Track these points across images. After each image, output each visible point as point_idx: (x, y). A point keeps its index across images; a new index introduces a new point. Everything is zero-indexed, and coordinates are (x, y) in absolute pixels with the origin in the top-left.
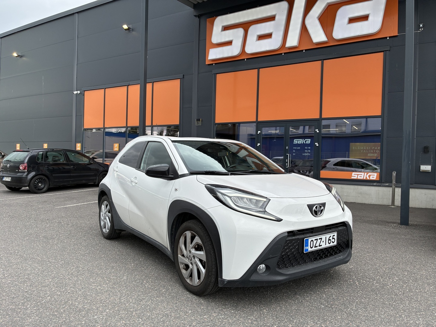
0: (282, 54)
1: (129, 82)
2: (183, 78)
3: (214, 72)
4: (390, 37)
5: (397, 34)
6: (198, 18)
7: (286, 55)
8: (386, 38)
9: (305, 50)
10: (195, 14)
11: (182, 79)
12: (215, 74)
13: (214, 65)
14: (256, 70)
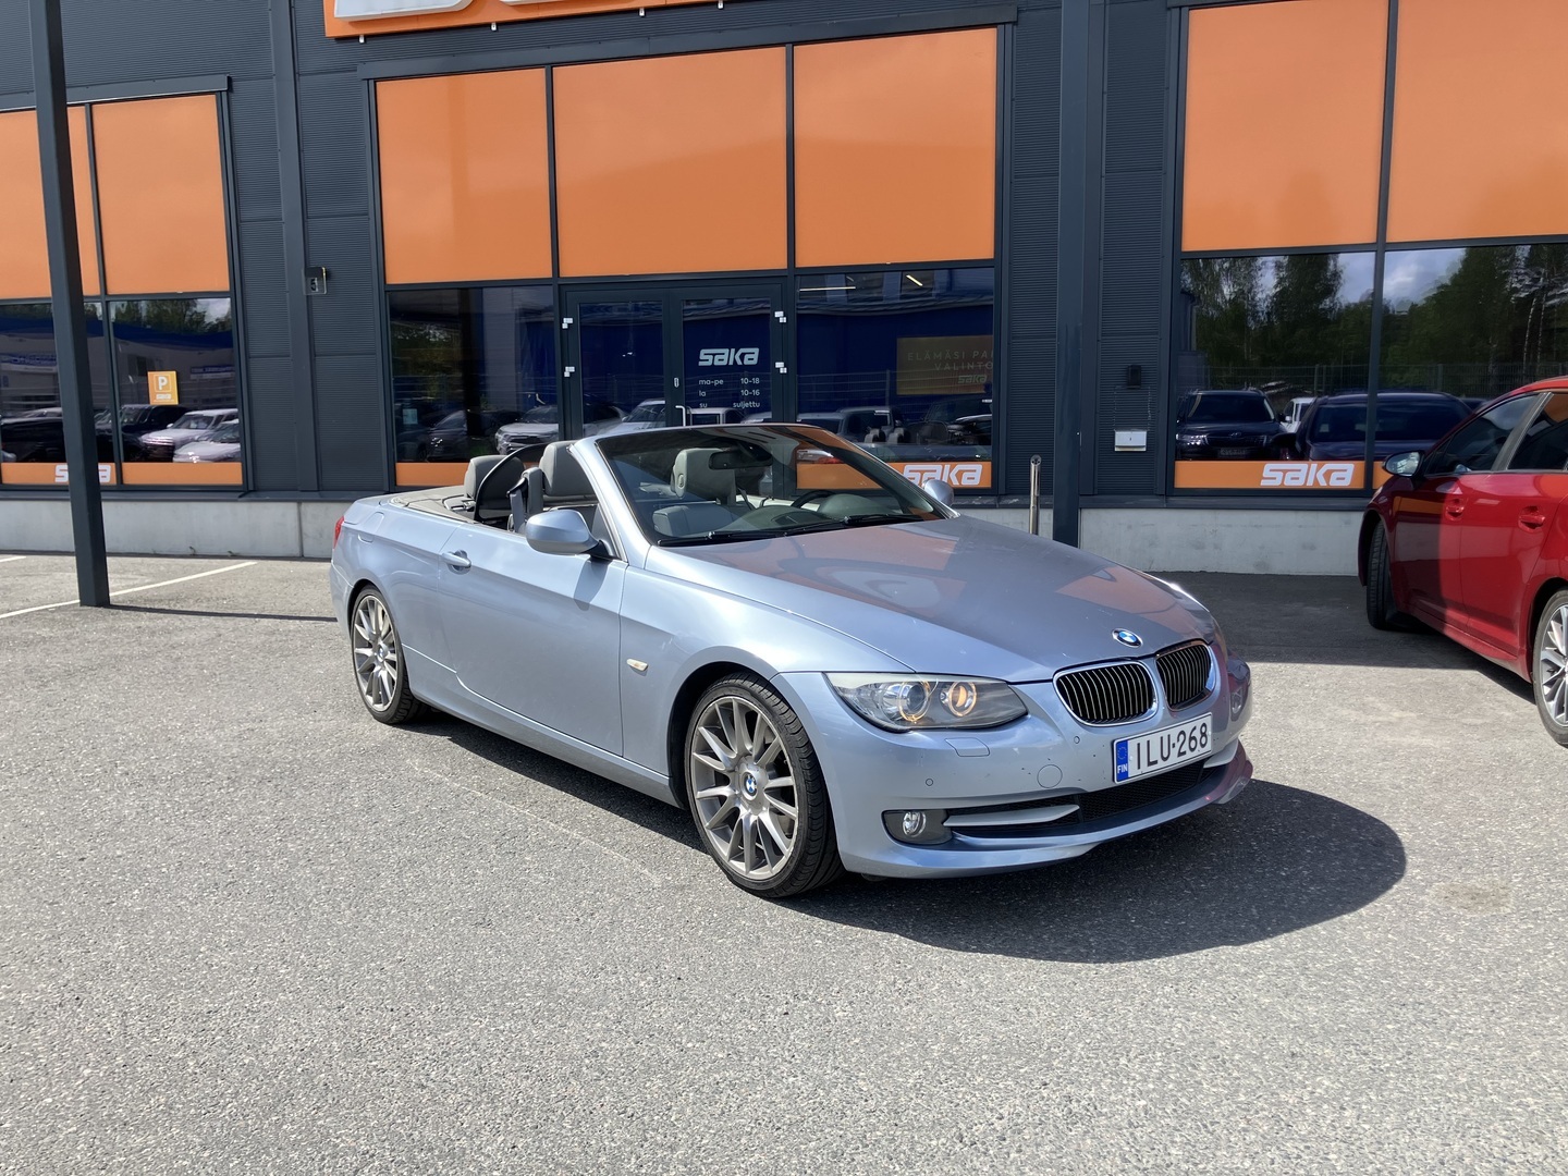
0: (637, 10)
2: (230, 89)
3: (365, 70)
7: (652, 15)
9: (726, 2)
11: (227, 97)
12: (368, 80)
13: (362, 41)
14: (541, 73)
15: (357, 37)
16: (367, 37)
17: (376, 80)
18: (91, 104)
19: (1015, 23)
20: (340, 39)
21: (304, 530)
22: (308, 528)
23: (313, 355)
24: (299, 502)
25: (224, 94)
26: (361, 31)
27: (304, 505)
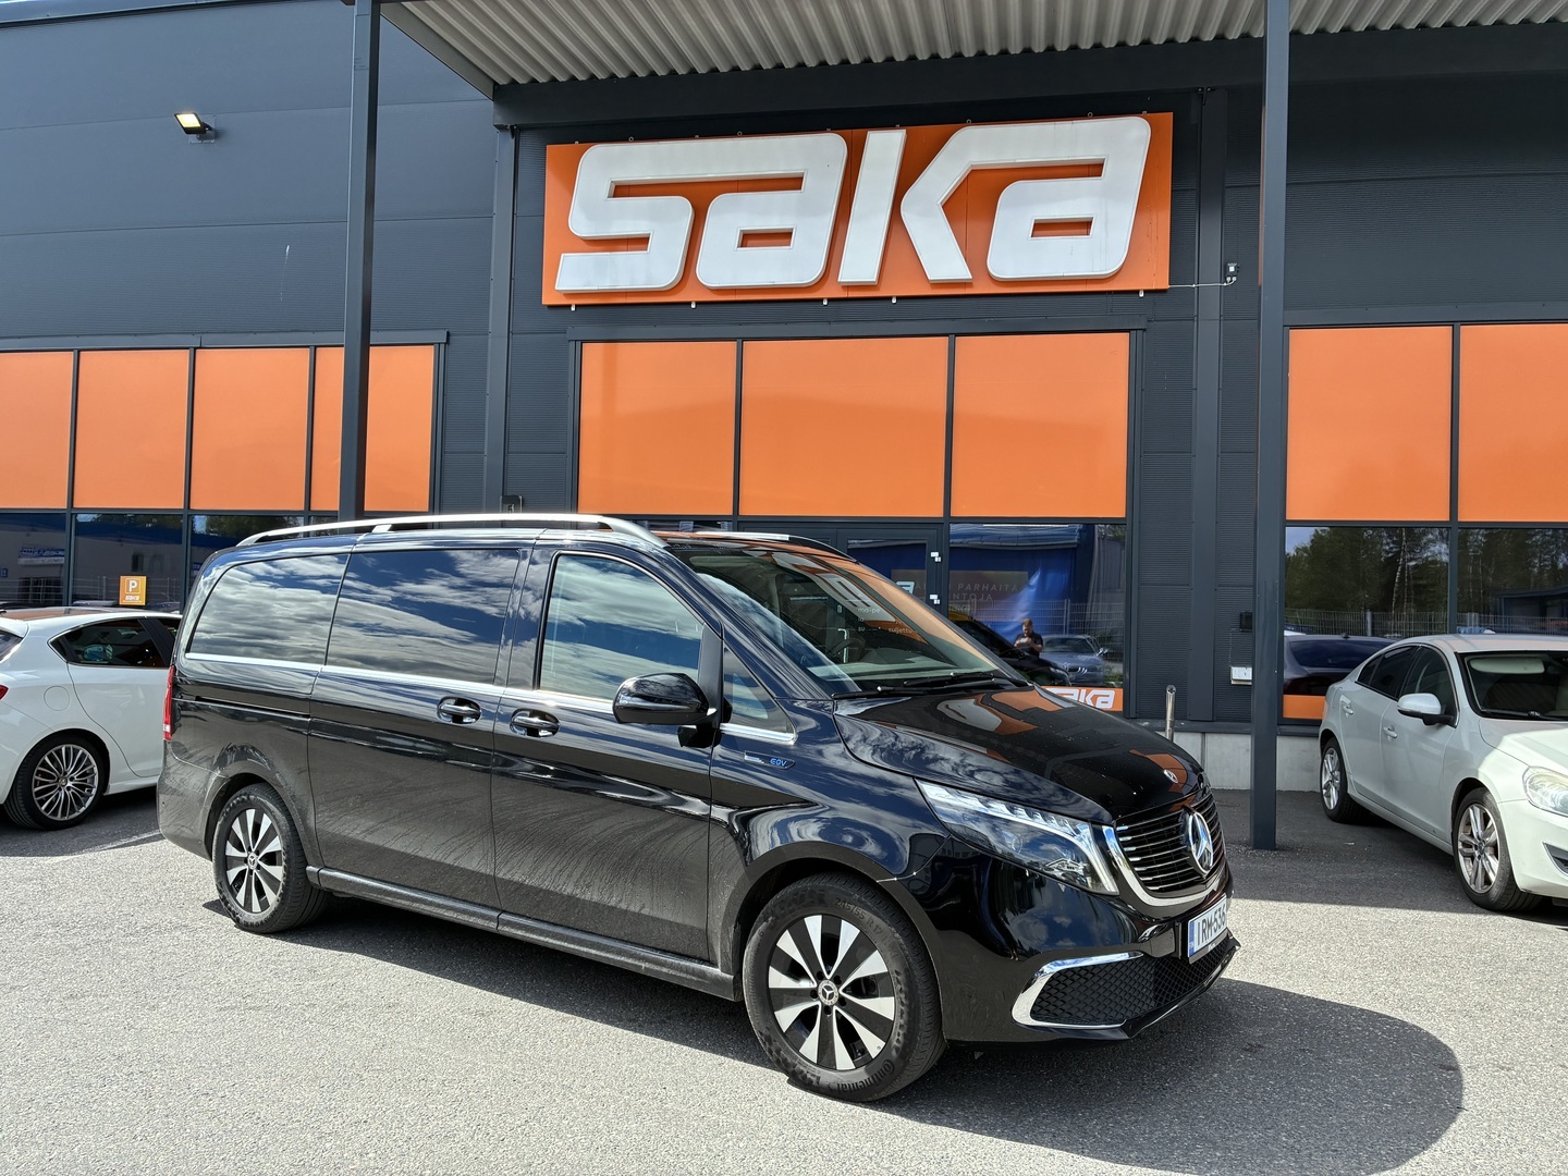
0: (821, 300)
1: (197, 336)
2: (448, 342)
3: (574, 333)
4: (1145, 291)
5: (1166, 286)
6: (509, 134)
7: (834, 305)
8: (1137, 292)
9: (898, 298)
10: (500, 120)
11: (444, 348)
12: (576, 340)
13: (573, 309)
14: (732, 345)
15: (570, 306)
16: (577, 306)
17: (583, 342)
19: (1144, 330)
20: (551, 306)
25: (442, 346)
26: (573, 302)
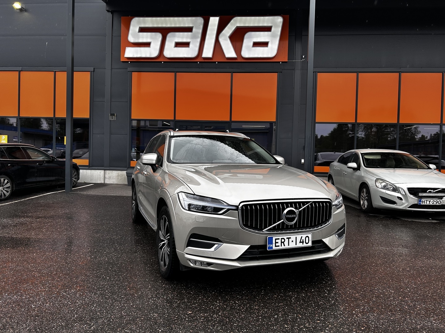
0: (197, 62)
1: (21, 67)
3: (129, 69)
4: (282, 62)
5: (287, 61)
7: (201, 64)
9: (218, 62)
10: (108, 9)
12: (130, 71)
14: (173, 74)
15: (128, 62)
16: (130, 62)
17: (132, 72)
18: (56, 71)
19: (281, 72)
20: (123, 62)
21: (106, 176)
22: (107, 176)
23: (111, 134)
24: (105, 170)
25: (92, 72)
26: (130, 60)
27: (106, 171)
